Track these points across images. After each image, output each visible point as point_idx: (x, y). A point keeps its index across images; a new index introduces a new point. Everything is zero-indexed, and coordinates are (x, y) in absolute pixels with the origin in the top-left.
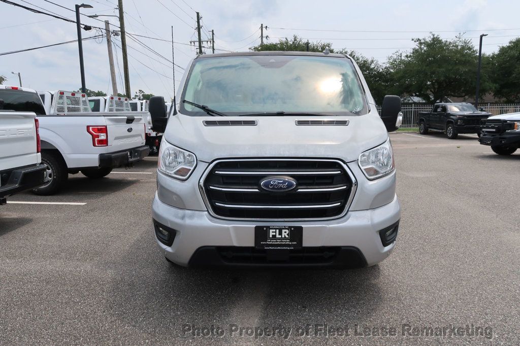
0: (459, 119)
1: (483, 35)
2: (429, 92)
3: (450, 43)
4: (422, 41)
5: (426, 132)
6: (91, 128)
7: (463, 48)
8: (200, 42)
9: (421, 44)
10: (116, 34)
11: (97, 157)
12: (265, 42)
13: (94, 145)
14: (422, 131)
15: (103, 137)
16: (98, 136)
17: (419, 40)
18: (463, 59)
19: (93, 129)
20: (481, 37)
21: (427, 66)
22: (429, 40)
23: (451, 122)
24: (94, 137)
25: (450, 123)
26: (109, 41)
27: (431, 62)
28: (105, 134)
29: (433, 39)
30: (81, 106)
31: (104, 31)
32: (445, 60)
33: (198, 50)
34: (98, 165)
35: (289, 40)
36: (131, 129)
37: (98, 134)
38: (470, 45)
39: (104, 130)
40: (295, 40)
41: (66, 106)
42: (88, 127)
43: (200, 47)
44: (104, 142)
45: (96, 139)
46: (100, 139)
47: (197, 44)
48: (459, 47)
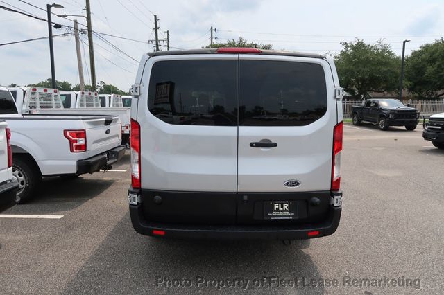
0: (390, 113)
1: (406, 41)
2: (354, 88)
3: (372, 47)
4: (349, 45)
5: (358, 124)
6: (68, 132)
7: (383, 51)
8: (157, 40)
9: (347, 47)
10: (84, 33)
11: (74, 163)
12: (215, 42)
13: (72, 151)
14: (355, 123)
15: (81, 142)
16: (76, 142)
17: (346, 43)
18: (384, 60)
19: (71, 134)
20: (404, 42)
21: (353, 66)
22: (354, 43)
23: (384, 116)
24: (71, 142)
25: (382, 116)
26: (77, 39)
27: (356, 63)
28: (83, 139)
29: (358, 43)
30: (53, 102)
31: (73, 29)
32: (367, 61)
33: (156, 48)
34: (75, 172)
35: (236, 41)
36: (109, 130)
37: (76, 139)
38: (389, 49)
39: (82, 134)
40: (241, 41)
41: (38, 102)
42: (65, 132)
43: (157, 45)
44: (82, 148)
45: (74, 144)
46: (78, 144)
47: (154, 42)
48: (380, 51)
